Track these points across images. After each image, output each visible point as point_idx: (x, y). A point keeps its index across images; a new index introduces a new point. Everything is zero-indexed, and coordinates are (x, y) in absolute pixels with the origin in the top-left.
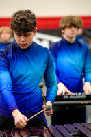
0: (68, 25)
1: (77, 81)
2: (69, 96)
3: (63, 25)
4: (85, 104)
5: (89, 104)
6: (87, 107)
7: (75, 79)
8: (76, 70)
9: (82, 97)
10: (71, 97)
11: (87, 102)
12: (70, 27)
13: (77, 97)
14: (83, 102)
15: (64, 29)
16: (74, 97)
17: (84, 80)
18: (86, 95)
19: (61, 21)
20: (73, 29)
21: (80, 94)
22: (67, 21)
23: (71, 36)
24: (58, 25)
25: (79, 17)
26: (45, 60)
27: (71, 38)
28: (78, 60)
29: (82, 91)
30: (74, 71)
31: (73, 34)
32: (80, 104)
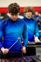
0: (28, 11)
1: (31, 36)
2: (28, 43)
3: (25, 11)
4: (35, 47)
5: (37, 47)
6: (36, 48)
7: (31, 35)
8: (31, 31)
9: (34, 44)
10: (29, 44)
11: (36, 46)
12: (28, 12)
13: (32, 44)
14: (34, 46)
15: (26, 12)
16: (30, 44)
17: (35, 36)
18: (36, 43)
19: (24, 9)
20: (30, 13)
21: (33, 42)
22: (27, 9)
23: (29, 16)
24: (23, 11)
25: (33, 7)
26: (23, 26)
27: (29, 17)
28: (32, 27)
29: (34, 41)
30: (30, 32)
31: (30, 15)
32: (33, 47)
